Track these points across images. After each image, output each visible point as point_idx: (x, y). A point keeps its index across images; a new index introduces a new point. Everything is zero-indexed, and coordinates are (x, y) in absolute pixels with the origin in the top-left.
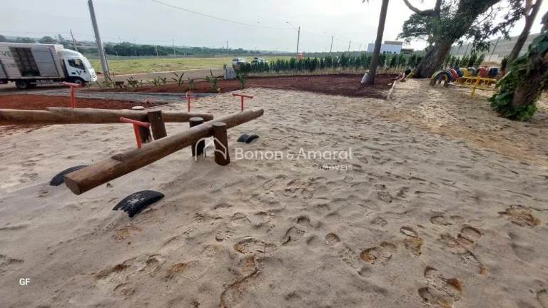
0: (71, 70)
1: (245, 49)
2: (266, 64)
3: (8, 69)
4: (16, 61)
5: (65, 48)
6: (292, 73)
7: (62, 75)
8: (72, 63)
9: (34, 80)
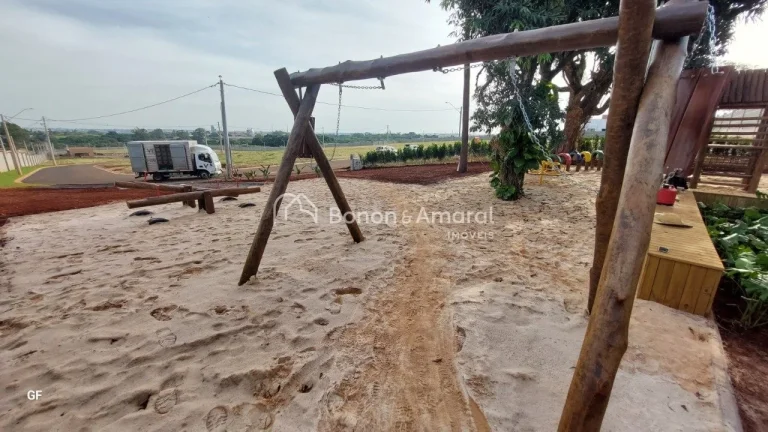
0: (200, 164)
1: (417, 133)
2: (393, 154)
3: (150, 164)
4: (157, 156)
5: (199, 143)
6: (420, 161)
7: (191, 169)
8: (202, 157)
9: (168, 173)
